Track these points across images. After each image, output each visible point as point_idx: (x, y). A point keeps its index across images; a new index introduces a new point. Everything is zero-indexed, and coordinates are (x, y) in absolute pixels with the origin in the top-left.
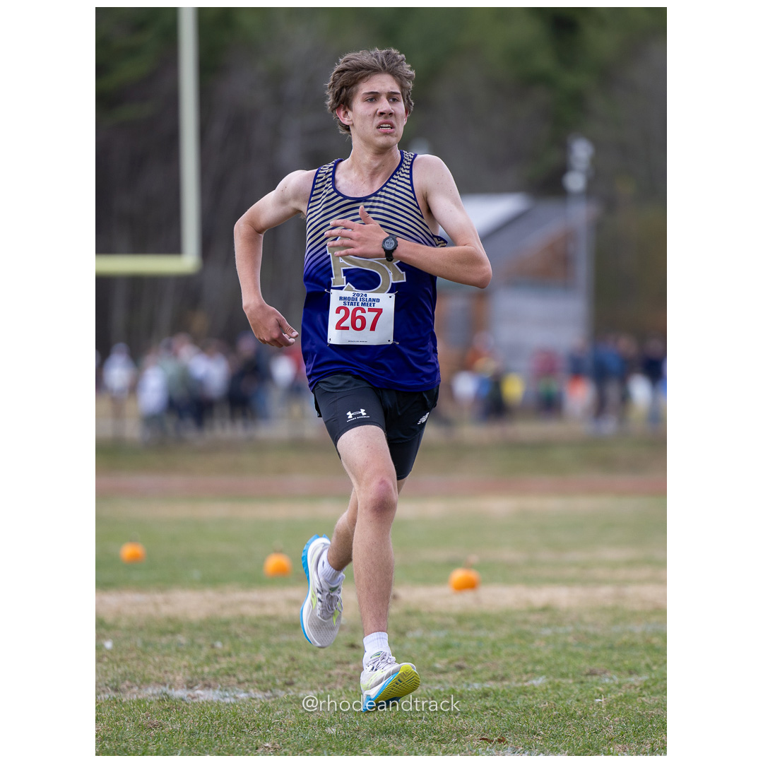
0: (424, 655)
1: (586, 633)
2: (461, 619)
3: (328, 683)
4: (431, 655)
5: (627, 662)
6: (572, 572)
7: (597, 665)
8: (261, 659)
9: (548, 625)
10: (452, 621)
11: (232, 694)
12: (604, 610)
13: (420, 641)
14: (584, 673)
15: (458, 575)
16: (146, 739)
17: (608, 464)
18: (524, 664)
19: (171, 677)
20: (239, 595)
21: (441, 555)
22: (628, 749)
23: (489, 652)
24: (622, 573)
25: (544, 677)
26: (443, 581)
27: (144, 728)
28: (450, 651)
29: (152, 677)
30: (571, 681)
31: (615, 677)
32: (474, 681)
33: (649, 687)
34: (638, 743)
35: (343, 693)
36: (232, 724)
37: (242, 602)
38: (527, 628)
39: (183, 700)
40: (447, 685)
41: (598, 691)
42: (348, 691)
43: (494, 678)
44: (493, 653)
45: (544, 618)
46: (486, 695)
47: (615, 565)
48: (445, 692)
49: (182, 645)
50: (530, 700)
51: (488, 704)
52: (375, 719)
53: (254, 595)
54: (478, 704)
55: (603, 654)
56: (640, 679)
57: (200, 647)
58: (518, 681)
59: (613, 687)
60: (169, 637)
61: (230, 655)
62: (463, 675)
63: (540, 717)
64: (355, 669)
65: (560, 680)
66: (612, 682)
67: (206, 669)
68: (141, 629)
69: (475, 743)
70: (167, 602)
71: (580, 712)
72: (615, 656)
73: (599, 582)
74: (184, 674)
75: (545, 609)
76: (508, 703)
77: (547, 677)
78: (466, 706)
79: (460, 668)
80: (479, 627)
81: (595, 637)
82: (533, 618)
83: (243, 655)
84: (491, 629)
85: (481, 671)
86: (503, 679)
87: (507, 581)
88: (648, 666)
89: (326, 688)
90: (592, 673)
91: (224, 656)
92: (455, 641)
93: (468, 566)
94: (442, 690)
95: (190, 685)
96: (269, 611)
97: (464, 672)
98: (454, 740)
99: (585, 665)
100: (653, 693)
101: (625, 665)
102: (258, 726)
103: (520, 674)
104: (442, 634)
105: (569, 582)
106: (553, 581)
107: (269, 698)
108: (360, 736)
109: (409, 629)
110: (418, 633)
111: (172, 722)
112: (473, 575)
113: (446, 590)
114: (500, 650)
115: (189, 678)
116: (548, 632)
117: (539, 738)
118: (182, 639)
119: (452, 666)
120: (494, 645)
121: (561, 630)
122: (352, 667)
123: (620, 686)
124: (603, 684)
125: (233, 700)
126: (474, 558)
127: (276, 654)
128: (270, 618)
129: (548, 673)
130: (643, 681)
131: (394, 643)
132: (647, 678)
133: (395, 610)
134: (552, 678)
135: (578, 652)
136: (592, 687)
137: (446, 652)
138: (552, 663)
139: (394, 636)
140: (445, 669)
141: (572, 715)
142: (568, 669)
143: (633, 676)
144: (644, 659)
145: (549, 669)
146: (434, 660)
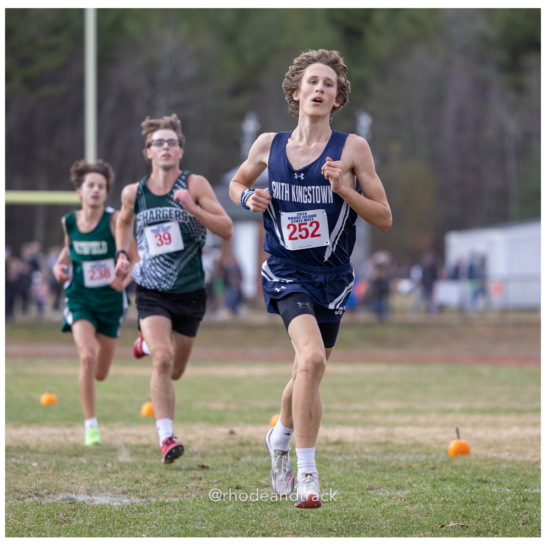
0: (253, 474)
1: (366, 460)
3: (186, 492)
5: (395, 481)
6: (356, 417)
7: (375, 483)
8: (139, 475)
9: (340, 454)
11: (119, 499)
12: (378, 444)
13: (250, 464)
14: (365, 488)
16: (59, 530)
17: (381, 342)
19: (76, 488)
20: (124, 430)
21: (265, 404)
24: (391, 418)
25: (337, 490)
26: (266, 422)
27: (57, 523)
29: (62, 487)
30: (356, 494)
31: (387, 491)
33: (410, 499)
35: (197, 500)
36: (119, 521)
37: (126, 435)
38: (325, 456)
39: (84, 503)
41: (375, 501)
42: (200, 499)
45: (337, 449)
47: (386, 413)
49: (83, 464)
50: (327, 506)
52: (219, 519)
53: (134, 430)
55: (378, 474)
56: (405, 493)
57: (96, 466)
59: (385, 498)
60: (75, 459)
61: (117, 472)
63: (335, 519)
64: (204, 483)
65: (349, 493)
66: (385, 495)
67: (101, 482)
68: (55, 453)
70: (73, 434)
71: (362, 516)
72: (387, 476)
73: (375, 424)
74: (85, 485)
75: (337, 443)
77: (339, 491)
81: (373, 463)
82: (329, 449)
83: (126, 472)
88: (410, 484)
89: (185, 496)
90: (371, 488)
91: (113, 473)
95: (89, 492)
96: (144, 441)
99: (366, 483)
100: (413, 503)
101: (394, 483)
102: (137, 522)
104: (265, 460)
105: (354, 424)
106: (342, 423)
107: (144, 503)
109: (242, 455)
110: (249, 459)
111: (78, 519)
115: (89, 488)
116: (340, 459)
118: (83, 460)
121: (348, 458)
122: (202, 481)
123: (390, 498)
124: (378, 496)
125: (119, 504)
127: (150, 472)
128: (145, 446)
129: (340, 488)
130: (407, 494)
131: (232, 465)
132: (409, 492)
133: (232, 442)
134: (342, 491)
135: (361, 473)
136: (371, 498)
137: (268, 472)
138: (343, 481)
139: (231, 460)
140: (268, 484)
141: (357, 518)
142: (354, 485)
143: (399, 491)
144: (407, 479)
145: (340, 485)
146: (260, 478)
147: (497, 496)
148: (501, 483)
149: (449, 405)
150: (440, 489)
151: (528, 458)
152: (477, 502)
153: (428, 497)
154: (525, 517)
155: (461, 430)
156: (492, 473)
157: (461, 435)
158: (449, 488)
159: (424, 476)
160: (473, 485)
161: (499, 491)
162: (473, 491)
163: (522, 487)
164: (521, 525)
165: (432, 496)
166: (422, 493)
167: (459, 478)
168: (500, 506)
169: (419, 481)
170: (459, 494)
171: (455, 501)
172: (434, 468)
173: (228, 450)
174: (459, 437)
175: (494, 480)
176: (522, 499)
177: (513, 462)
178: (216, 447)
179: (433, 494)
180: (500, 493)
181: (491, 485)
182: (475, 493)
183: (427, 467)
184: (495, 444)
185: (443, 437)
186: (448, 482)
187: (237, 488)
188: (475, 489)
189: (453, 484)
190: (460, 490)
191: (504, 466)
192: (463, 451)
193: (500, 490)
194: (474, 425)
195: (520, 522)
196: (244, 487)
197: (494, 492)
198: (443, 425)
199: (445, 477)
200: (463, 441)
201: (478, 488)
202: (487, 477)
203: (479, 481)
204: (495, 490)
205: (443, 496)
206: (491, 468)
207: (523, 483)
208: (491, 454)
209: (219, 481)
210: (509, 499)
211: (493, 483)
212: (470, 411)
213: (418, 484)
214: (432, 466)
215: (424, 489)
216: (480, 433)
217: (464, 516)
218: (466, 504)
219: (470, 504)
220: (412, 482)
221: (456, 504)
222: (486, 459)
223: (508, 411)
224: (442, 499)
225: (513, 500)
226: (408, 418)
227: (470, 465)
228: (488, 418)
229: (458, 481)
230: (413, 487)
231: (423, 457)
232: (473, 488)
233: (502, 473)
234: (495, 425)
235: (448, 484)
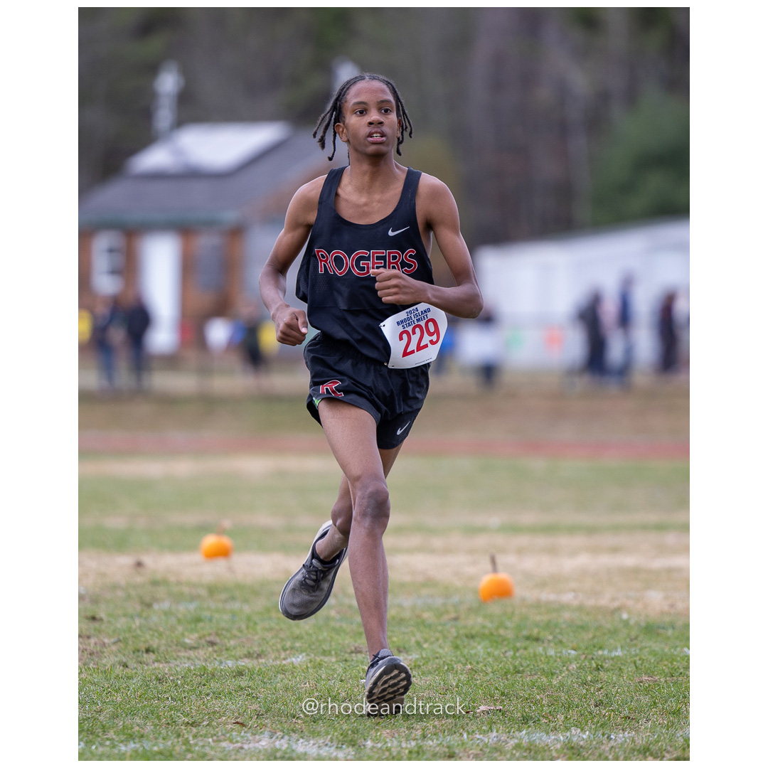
1: (350, 607)
2: (213, 590)
4: (180, 629)
5: (395, 639)
10: (203, 592)
13: (167, 613)
14: (349, 651)
15: (210, 541)
18: (282, 640)
21: (191, 518)
22: (396, 735)
23: (243, 626)
25: (304, 654)
26: (193, 548)
28: (200, 625)
30: (334, 660)
32: (227, 658)
33: (419, 666)
34: (408, 728)
40: (197, 662)
42: (89, 668)
43: (249, 655)
44: (248, 628)
46: (240, 674)
48: (195, 670)
50: (288, 679)
51: (243, 684)
52: (118, 699)
54: (232, 684)
56: (410, 657)
58: (276, 658)
62: (215, 651)
63: (300, 699)
64: (96, 644)
65: (322, 658)
69: (229, 726)
71: (344, 694)
76: (265, 683)
77: (308, 655)
78: (217, 685)
79: (212, 644)
80: (233, 598)
84: (246, 601)
85: (235, 648)
86: (259, 656)
87: (263, 548)
88: (418, 644)
90: (357, 651)
92: (207, 614)
93: (221, 532)
94: (192, 668)
97: (216, 648)
98: (205, 723)
99: (349, 642)
100: (424, 673)
101: (394, 642)
103: (278, 650)
104: (192, 607)
108: (101, 718)
109: (155, 599)
110: (166, 605)
112: (226, 541)
113: (197, 557)
114: (255, 624)
117: (299, 721)
119: (203, 642)
120: (249, 619)
122: (92, 641)
126: (227, 523)
129: (309, 650)
130: (414, 659)
131: (140, 616)
132: (417, 656)
133: (139, 579)
134: (313, 655)
135: (341, 627)
136: (357, 666)
137: (196, 626)
138: (313, 639)
139: (138, 607)
140: (195, 645)
141: (335, 697)
142: (331, 646)
143: (402, 654)
144: (414, 635)
145: (310, 646)
146: (183, 635)
147: (556, 661)
148: (561, 642)
149: (480, 519)
150: (466, 651)
151: (604, 602)
152: (523, 671)
153: (448, 664)
154: (600, 695)
155: (501, 560)
156: (548, 626)
157: (500, 567)
158: (479, 649)
159: (441, 632)
160: (518, 645)
161: (558, 655)
162: (517, 654)
163: (595, 647)
164: (592, 708)
165: (453, 663)
166: (437, 658)
167: (495, 633)
168: (560, 678)
169: (432, 639)
170: (496, 659)
171: (490, 670)
172: (456, 619)
173: (133, 593)
174: (495, 569)
175: (550, 637)
176: (594, 665)
177: (580, 608)
178: (115, 587)
179: (454, 659)
180: (560, 657)
181: (546, 645)
182: (520, 657)
183: (445, 618)
184: (554, 581)
185: (471, 570)
186: (478, 639)
187: (148, 651)
188: (521, 651)
189: (487, 643)
190: (496, 653)
191: (567, 615)
192: (502, 592)
193: (561, 652)
194: (520, 551)
195: (592, 702)
196: (158, 649)
197: (551, 656)
198: (471, 552)
199: (474, 632)
200: (503, 576)
201: (525, 649)
202: (539, 633)
203: (528, 638)
204: (551, 652)
205: (470, 663)
206: (545, 618)
207: (596, 641)
208: (547, 596)
209: (119, 641)
210: (574, 666)
211: (549, 641)
212: (513, 529)
213: (432, 643)
214: (453, 615)
215: (441, 651)
216: (529, 563)
217: (503, 694)
218: (506, 674)
219: (512, 674)
220: (422, 641)
221: (491, 675)
222: (538, 605)
223: (572, 530)
224: (469, 666)
225: (580, 668)
226: (415, 540)
227: (513, 613)
228: (541, 541)
229: (493, 638)
230: (424, 649)
231: (439, 602)
232: (518, 650)
233: (564, 626)
234: (553, 551)
235: (479, 643)
